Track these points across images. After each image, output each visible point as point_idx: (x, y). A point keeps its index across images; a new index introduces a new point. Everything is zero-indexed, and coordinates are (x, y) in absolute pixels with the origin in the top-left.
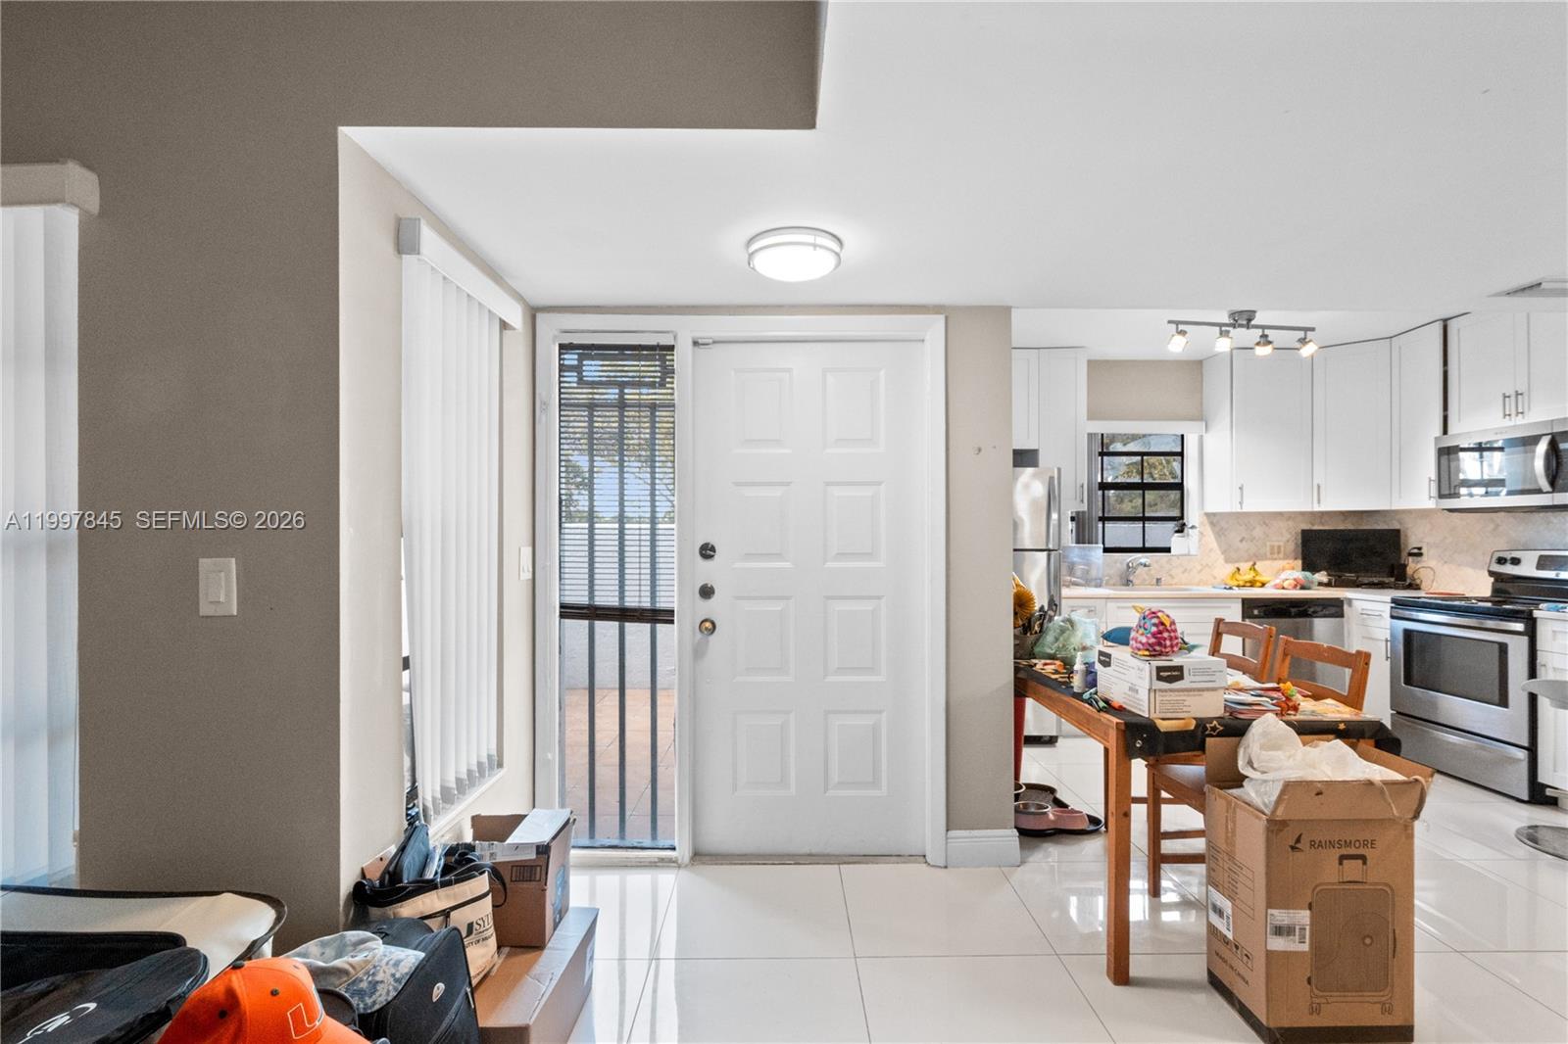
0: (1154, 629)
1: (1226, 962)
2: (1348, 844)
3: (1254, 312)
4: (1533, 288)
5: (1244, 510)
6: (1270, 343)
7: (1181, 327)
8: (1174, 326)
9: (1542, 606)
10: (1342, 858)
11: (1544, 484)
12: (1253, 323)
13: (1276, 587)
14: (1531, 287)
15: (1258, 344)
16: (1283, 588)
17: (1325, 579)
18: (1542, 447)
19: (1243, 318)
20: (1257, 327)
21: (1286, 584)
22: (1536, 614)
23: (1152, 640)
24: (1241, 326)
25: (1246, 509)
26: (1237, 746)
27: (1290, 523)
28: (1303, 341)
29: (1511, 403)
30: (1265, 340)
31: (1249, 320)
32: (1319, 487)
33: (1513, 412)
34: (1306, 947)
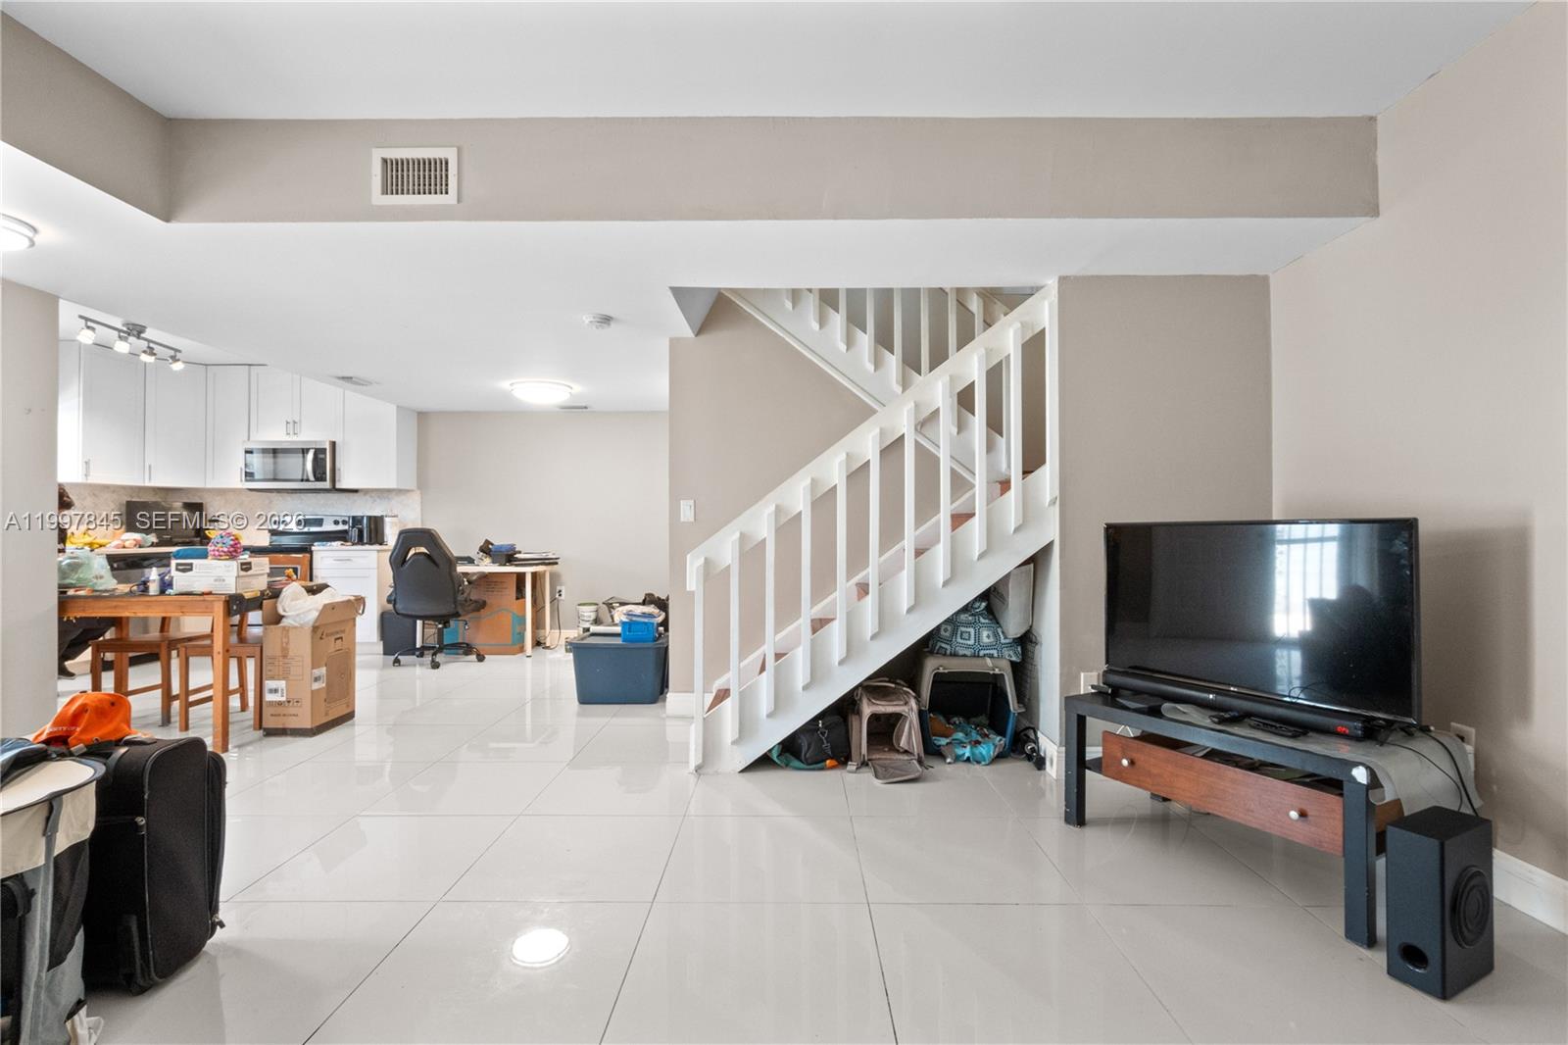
0: (232, 543)
1: (279, 715)
2: (337, 633)
3: (145, 327)
4: (348, 379)
5: (89, 482)
6: (155, 354)
7: (89, 324)
8: (83, 321)
9: (316, 544)
10: (336, 639)
11: (312, 478)
12: (143, 335)
13: (117, 547)
14: (347, 378)
15: (144, 352)
16: (124, 547)
17: (155, 540)
18: (310, 456)
19: (136, 331)
20: (146, 340)
21: (127, 544)
22: (313, 548)
23: (232, 549)
24: (134, 335)
25: (91, 480)
26: (276, 603)
27: (115, 496)
28: (175, 359)
29: (291, 426)
30: (151, 352)
31: (140, 332)
32: (150, 467)
33: (291, 433)
34: (324, 685)
